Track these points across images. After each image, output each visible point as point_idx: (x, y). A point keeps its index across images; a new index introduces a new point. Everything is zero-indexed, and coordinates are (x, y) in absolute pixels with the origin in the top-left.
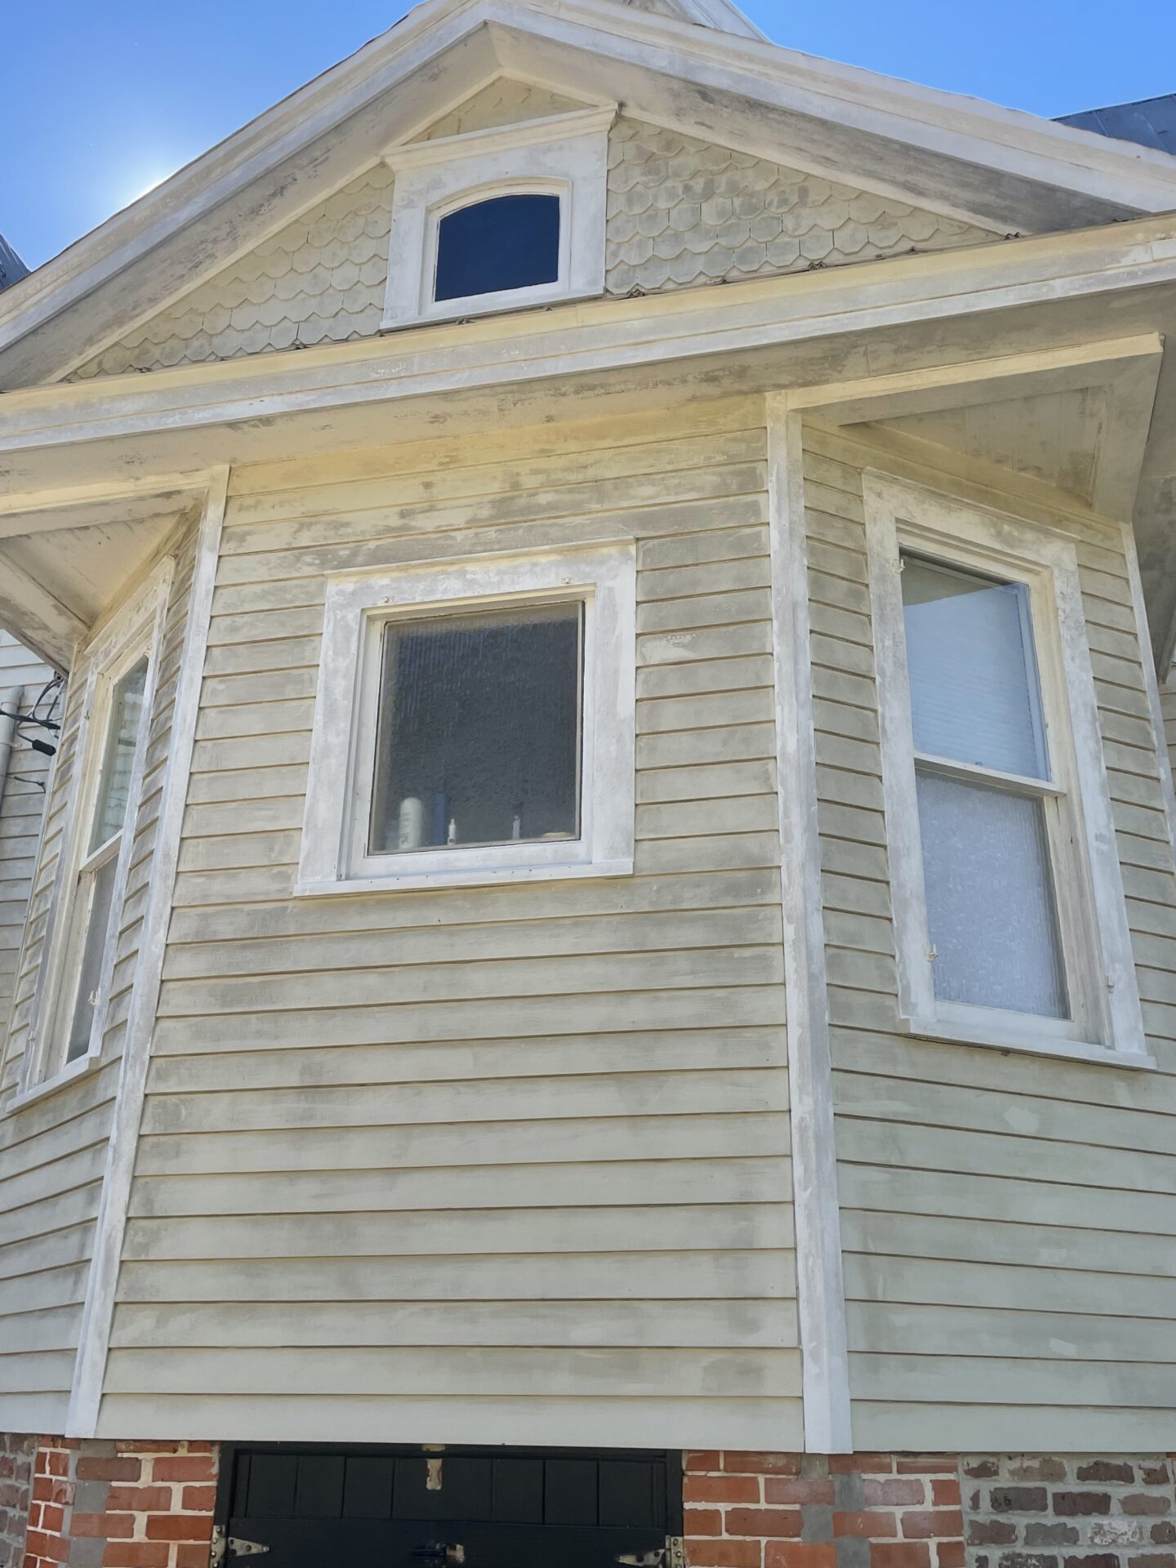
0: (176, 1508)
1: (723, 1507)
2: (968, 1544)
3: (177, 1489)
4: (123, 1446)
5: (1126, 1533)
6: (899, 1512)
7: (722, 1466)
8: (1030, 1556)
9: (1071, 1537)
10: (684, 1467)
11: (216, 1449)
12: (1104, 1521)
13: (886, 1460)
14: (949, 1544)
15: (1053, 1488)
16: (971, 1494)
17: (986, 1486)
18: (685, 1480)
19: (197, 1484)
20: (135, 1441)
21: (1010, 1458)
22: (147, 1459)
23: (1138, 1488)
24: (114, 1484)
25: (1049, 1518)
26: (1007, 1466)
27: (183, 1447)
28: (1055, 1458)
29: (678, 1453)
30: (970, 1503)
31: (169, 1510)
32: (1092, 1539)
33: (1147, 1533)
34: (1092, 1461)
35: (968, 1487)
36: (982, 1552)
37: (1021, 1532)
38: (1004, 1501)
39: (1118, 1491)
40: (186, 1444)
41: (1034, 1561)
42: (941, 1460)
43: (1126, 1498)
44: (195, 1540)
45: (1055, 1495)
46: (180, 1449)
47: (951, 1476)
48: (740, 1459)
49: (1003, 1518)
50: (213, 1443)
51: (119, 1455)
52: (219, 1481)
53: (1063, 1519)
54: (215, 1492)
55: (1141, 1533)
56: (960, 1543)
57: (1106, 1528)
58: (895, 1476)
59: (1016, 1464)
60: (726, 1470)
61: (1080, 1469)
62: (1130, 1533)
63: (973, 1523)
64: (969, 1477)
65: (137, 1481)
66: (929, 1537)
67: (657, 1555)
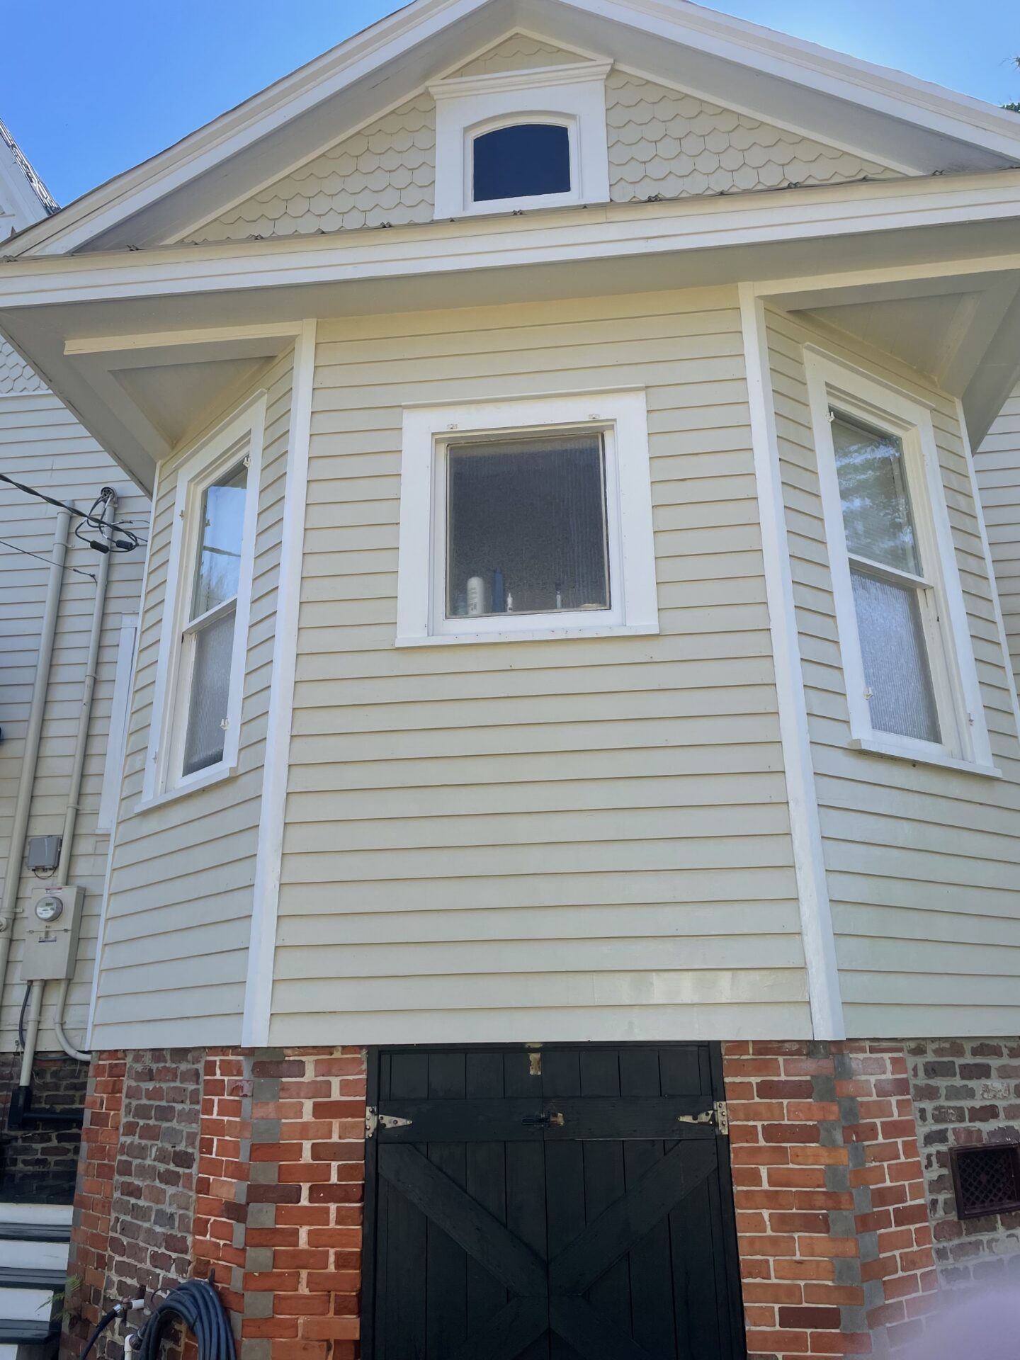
0: (336, 1095)
1: (754, 1080)
2: (914, 1101)
3: (335, 1082)
4: (289, 1052)
5: (1001, 1091)
6: (873, 1079)
7: (751, 1051)
8: (950, 1107)
9: (971, 1094)
10: (723, 1053)
11: (364, 1052)
12: (988, 1082)
13: (862, 1044)
14: (903, 1100)
15: (959, 1061)
16: (913, 1067)
17: (920, 1061)
18: (725, 1062)
19: (351, 1078)
20: (298, 1047)
21: (933, 1042)
22: (309, 1061)
23: (1005, 1060)
24: (284, 1080)
25: (958, 1082)
26: (931, 1047)
27: (337, 1051)
28: (958, 1041)
29: (719, 1042)
30: (912, 1073)
31: (330, 1097)
32: (982, 1095)
33: (1012, 1090)
34: (979, 1043)
35: (911, 1061)
36: (922, 1105)
37: (943, 1092)
38: (932, 1070)
39: (994, 1063)
40: (340, 1048)
41: (952, 1111)
42: (895, 1044)
43: (999, 1067)
44: (353, 1118)
45: (960, 1066)
46: (335, 1052)
47: (900, 1055)
48: (764, 1047)
49: (932, 1082)
50: (361, 1047)
51: (287, 1058)
52: (368, 1075)
53: (966, 1082)
54: (365, 1082)
55: (1009, 1090)
56: (908, 1100)
57: (990, 1087)
58: (868, 1055)
59: (935, 1046)
60: (753, 1054)
61: (972, 1048)
62: (1003, 1091)
63: (915, 1086)
64: (910, 1055)
65: (302, 1077)
66: (891, 1096)
67: (707, 1114)
